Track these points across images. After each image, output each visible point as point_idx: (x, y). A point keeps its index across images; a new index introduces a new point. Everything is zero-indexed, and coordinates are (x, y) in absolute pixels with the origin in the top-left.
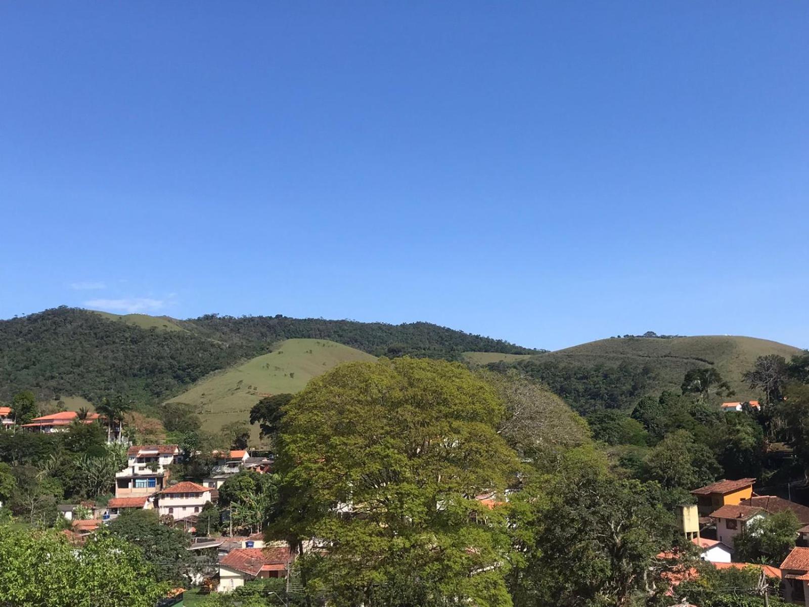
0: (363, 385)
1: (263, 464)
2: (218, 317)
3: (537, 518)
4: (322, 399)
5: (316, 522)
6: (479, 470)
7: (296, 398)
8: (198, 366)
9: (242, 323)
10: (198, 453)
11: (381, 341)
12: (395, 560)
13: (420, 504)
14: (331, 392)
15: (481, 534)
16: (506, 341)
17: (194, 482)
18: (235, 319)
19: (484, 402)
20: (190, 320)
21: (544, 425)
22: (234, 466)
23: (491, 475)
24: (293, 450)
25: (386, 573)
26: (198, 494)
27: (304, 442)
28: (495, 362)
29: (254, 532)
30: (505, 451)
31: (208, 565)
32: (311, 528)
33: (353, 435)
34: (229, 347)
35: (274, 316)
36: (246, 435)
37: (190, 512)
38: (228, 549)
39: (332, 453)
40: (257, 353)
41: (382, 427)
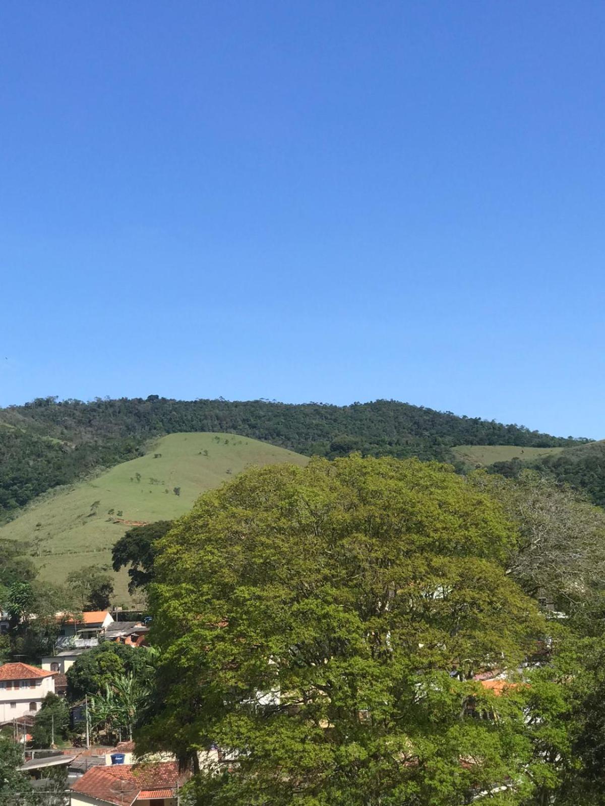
0: (284, 503)
1: (136, 633)
2: (57, 401)
3: (574, 707)
4: (219, 527)
5: (216, 722)
6: (477, 633)
7: (177, 526)
8: (28, 480)
9: (94, 410)
10: (33, 617)
11: (320, 432)
12: (342, 779)
13: (382, 691)
14: (233, 516)
15: (482, 736)
16: (522, 427)
17: (28, 664)
18: (84, 404)
19: (483, 525)
20: (13, 408)
21: (580, 557)
22: (90, 635)
23: (497, 640)
24: (175, 609)
25: (329, 799)
26: (33, 682)
27: (193, 596)
28: (504, 460)
29: (125, 739)
30: (519, 601)
31: (53, 794)
32: (207, 731)
33: (271, 583)
34: (77, 449)
35: (145, 398)
36: (107, 587)
37: (22, 710)
38: (83, 768)
39: (237, 612)
40: (120, 457)
41: (318, 571)
